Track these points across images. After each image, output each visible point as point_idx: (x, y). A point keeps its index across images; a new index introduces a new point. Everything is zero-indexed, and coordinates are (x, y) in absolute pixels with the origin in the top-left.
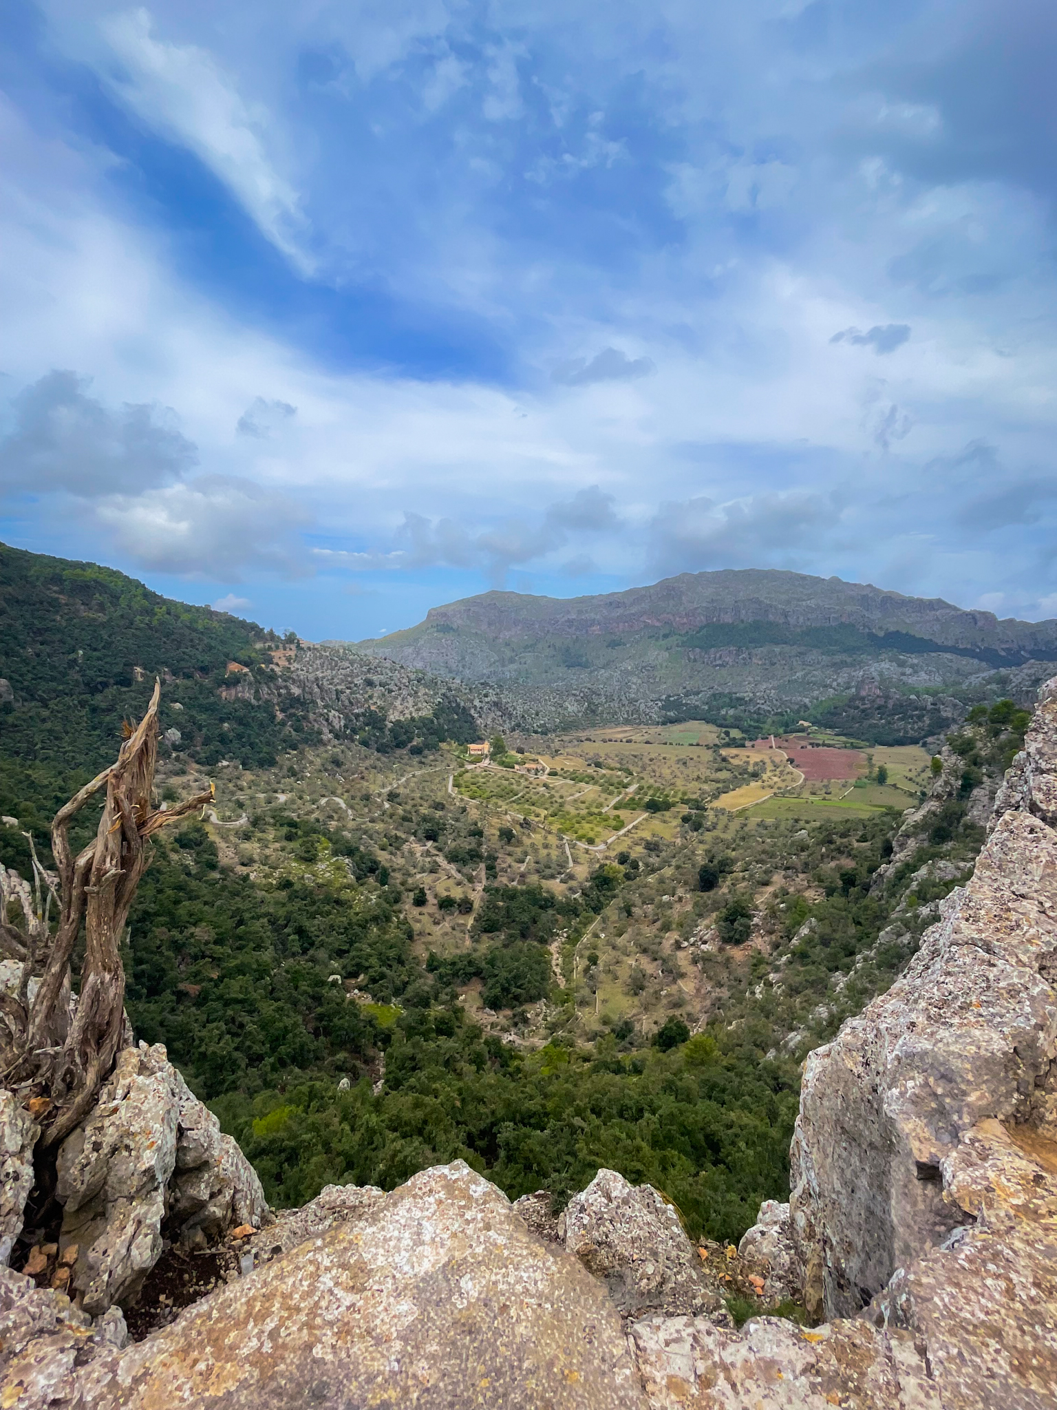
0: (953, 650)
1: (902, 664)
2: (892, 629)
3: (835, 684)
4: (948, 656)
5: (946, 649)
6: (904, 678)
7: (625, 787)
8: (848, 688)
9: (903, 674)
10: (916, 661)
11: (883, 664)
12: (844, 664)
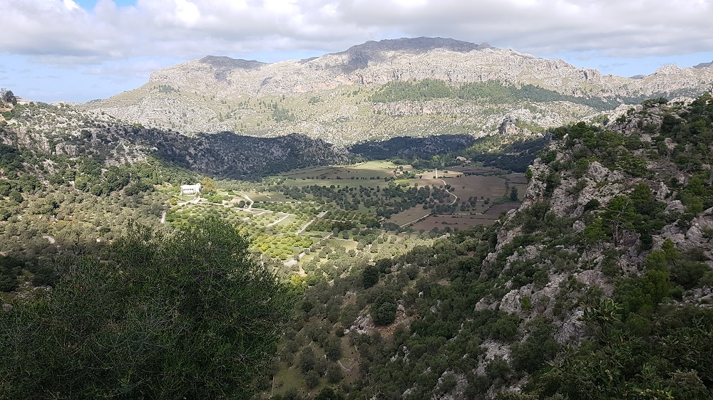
0: (571, 99)
1: (533, 110)
2: (527, 83)
3: (484, 127)
4: (567, 103)
5: (566, 98)
6: (535, 121)
7: (317, 213)
8: (494, 130)
9: (535, 118)
10: (543, 108)
11: (520, 111)
12: (492, 111)
